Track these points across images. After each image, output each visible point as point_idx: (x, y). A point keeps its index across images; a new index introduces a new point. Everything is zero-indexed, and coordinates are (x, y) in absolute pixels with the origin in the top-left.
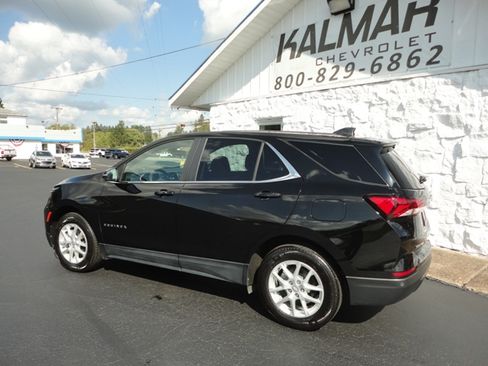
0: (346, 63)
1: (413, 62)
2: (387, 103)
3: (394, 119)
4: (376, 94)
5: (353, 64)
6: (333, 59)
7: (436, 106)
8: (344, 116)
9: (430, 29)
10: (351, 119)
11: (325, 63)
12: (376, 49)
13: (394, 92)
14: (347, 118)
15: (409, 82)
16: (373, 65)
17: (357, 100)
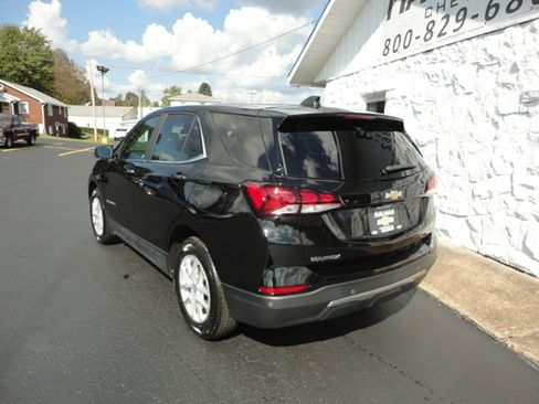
0: (457, 8)
2: (499, 63)
3: (505, 85)
4: (485, 50)
5: (465, 10)
6: (444, 6)
10: (455, 89)
11: (434, 12)
14: (451, 88)
15: (529, 26)
16: (489, 8)
17: (463, 63)
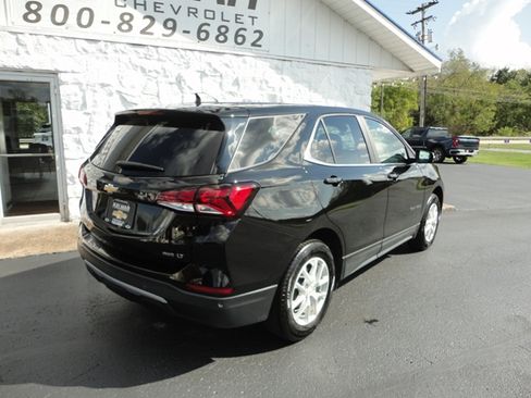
0: (164, 16)
1: (240, 40)
2: (221, 76)
4: (210, 64)
5: (174, 21)
6: (145, 5)
7: (264, 86)
8: (171, 83)
9: (252, 13)
10: (181, 89)
11: (131, 7)
12: (201, 14)
13: (227, 65)
14: (175, 87)
15: (241, 58)
16: (199, 31)
17: (188, 67)
